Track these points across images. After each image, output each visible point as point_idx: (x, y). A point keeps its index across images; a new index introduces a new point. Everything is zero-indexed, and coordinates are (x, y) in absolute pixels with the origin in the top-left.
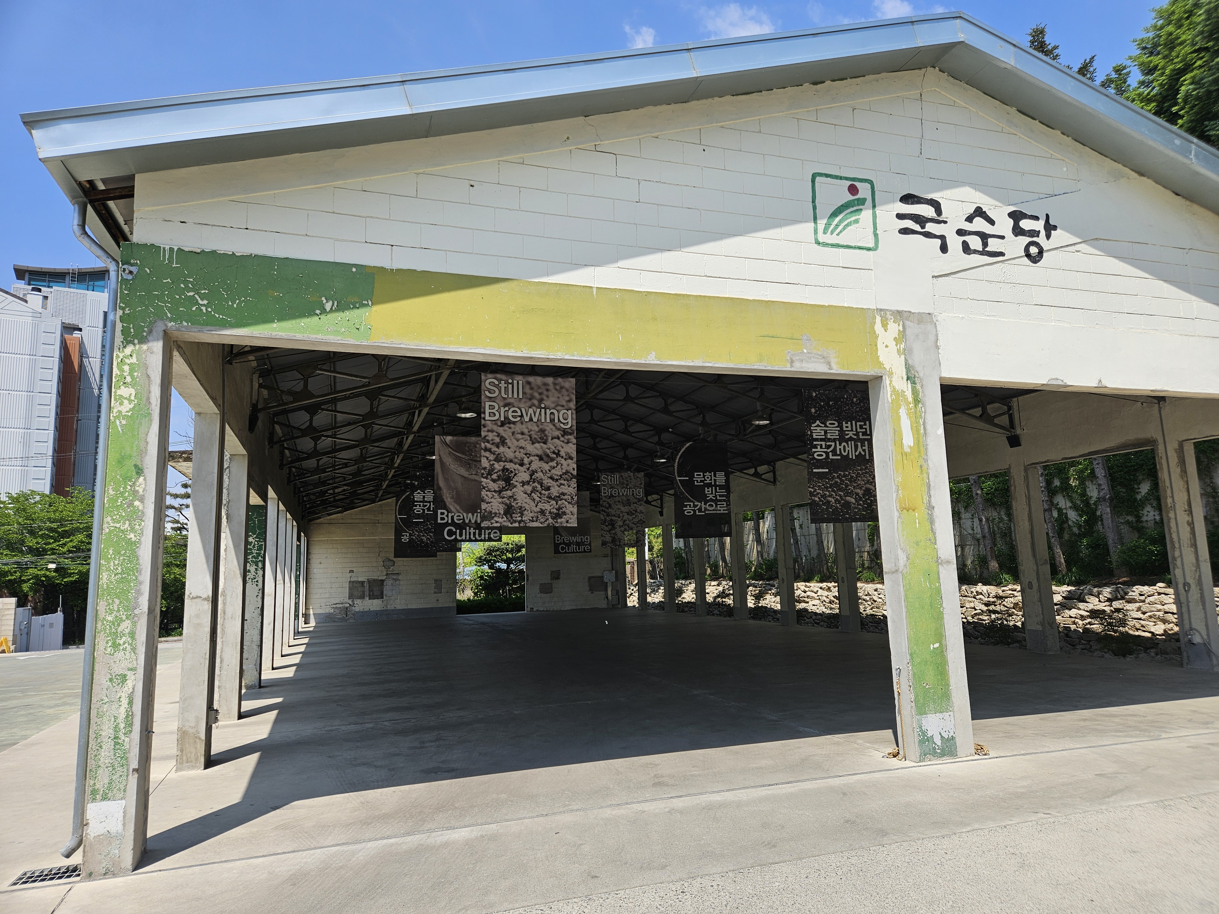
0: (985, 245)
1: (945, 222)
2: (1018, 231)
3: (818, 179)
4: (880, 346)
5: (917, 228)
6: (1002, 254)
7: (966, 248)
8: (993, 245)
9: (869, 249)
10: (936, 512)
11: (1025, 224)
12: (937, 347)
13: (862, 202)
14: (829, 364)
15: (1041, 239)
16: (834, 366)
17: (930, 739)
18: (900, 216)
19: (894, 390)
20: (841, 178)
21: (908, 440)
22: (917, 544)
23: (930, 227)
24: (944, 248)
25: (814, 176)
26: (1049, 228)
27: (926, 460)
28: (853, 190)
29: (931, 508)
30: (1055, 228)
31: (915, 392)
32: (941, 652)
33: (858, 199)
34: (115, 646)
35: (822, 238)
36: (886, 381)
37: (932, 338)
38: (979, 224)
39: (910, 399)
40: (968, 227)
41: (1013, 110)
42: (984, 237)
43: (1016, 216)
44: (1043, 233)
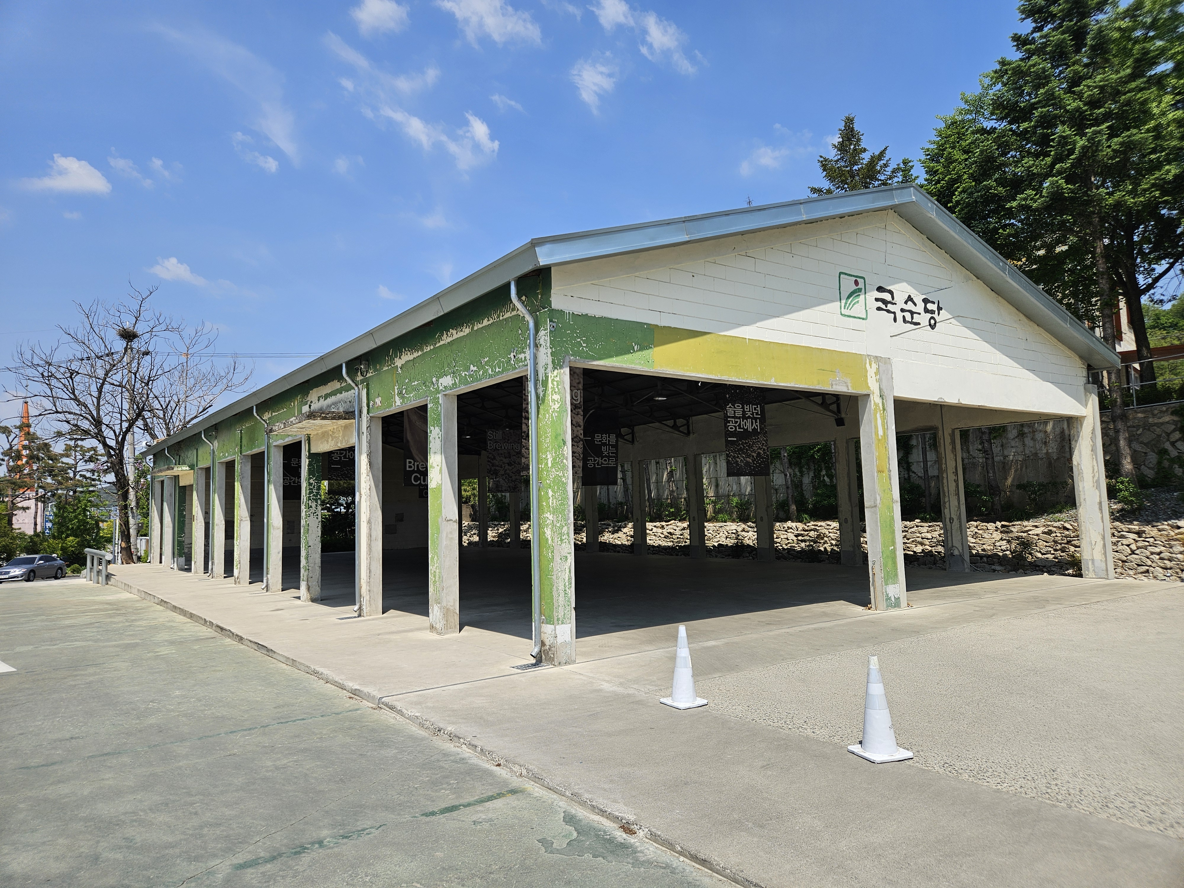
0: (912, 318)
1: (896, 304)
2: (926, 311)
3: (842, 276)
4: (869, 377)
5: (883, 307)
6: (919, 324)
7: (905, 321)
8: (916, 318)
9: (863, 319)
10: (892, 473)
11: (930, 306)
12: (892, 378)
13: (860, 290)
14: (847, 386)
15: (935, 316)
16: (850, 388)
17: (890, 598)
18: (877, 300)
19: (874, 402)
20: (851, 275)
21: (881, 433)
22: (884, 491)
23: (890, 307)
24: (895, 320)
25: (840, 273)
26: (939, 309)
27: (888, 444)
28: (856, 283)
29: (890, 471)
30: (941, 309)
31: (883, 404)
32: (894, 551)
33: (858, 289)
34: (562, 540)
35: (844, 312)
36: (871, 396)
37: (890, 372)
38: (910, 306)
39: (881, 408)
40: (906, 307)
41: (925, 237)
42: (912, 313)
43: (926, 301)
44: (936, 312)
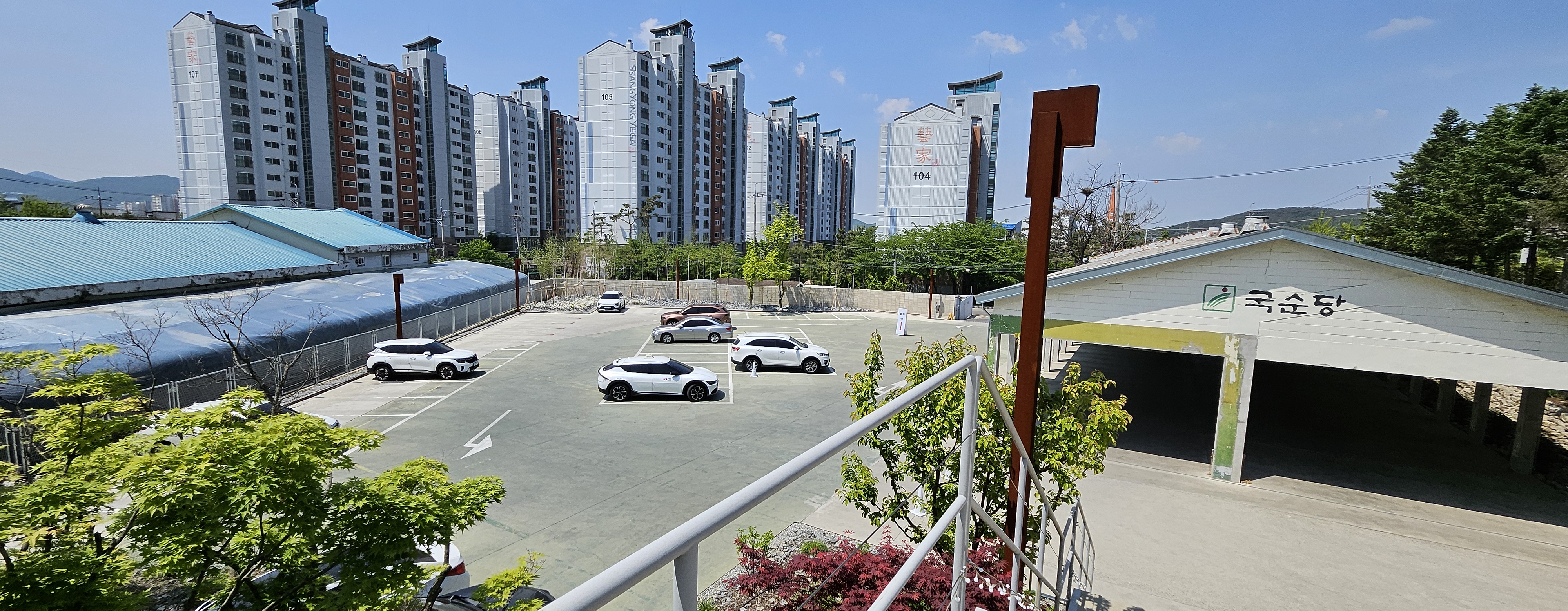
0: (1295, 309)
1: (1273, 301)
2: (1317, 303)
3: (1208, 287)
4: (1226, 346)
5: (1256, 303)
6: (1305, 313)
7: (1283, 311)
8: (1299, 309)
9: (1229, 311)
10: (1241, 405)
11: (1324, 300)
12: (1257, 348)
13: (1229, 294)
14: (1199, 352)
15: (1334, 307)
16: (1202, 352)
17: (1220, 474)
18: (1249, 299)
19: (1229, 362)
20: (1220, 286)
21: (1233, 380)
22: (1229, 414)
23: (1262, 303)
24: (1270, 311)
25: (1206, 286)
26: (1339, 302)
27: (1240, 387)
28: (1225, 290)
29: (1239, 403)
30: (1344, 301)
31: (1240, 364)
32: (1231, 450)
33: (1227, 293)
35: (1205, 308)
36: (1228, 358)
37: (1254, 345)
38: (1294, 301)
39: (1237, 366)
40: (1288, 302)
42: (1296, 306)
43: (1319, 297)
44: (1336, 304)
